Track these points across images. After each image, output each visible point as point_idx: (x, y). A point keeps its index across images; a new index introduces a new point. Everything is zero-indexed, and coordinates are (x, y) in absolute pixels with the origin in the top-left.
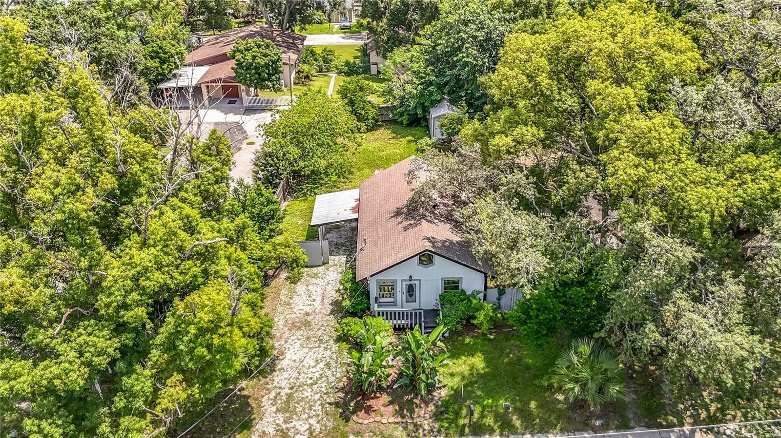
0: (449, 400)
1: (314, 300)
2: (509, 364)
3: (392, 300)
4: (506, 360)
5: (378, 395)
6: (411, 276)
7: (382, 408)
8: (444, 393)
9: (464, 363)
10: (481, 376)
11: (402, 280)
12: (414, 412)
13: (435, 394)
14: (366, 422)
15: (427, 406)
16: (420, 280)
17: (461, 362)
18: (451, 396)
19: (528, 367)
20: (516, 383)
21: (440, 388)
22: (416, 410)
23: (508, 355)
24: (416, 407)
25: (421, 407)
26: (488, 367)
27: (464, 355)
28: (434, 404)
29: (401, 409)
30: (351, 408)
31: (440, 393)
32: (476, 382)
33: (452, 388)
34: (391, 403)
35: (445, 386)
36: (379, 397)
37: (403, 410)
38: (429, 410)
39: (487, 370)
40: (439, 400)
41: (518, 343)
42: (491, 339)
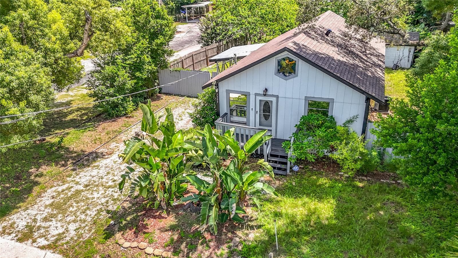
0: (255, 247)
1: (182, 119)
2: (374, 222)
3: (244, 119)
4: (370, 216)
5: (164, 214)
6: (266, 90)
7: (157, 232)
8: (253, 235)
9: (304, 205)
10: (320, 227)
11: (256, 95)
12: (195, 249)
13: (239, 233)
14: (127, 244)
15: (218, 247)
16: (277, 97)
17: (300, 202)
18: (263, 242)
19: (405, 234)
20: (376, 251)
21: (252, 228)
22: (200, 248)
23: (377, 210)
24: (202, 244)
25: (208, 246)
26: (337, 218)
27: (308, 195)
28: (230, 248)
29: (180, 240)
30: (124, 222)
31: (247, 235)
32: (307, 233)
33: (268, 232)
34: (172, 228)
35: (259, 227)
36: (163, 218)
37: (182, 243)
38: (219, 253)
39: (334, 222)
40: (241, 243)
41: (399, 199)
42: (358, 187)
